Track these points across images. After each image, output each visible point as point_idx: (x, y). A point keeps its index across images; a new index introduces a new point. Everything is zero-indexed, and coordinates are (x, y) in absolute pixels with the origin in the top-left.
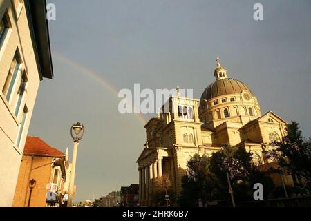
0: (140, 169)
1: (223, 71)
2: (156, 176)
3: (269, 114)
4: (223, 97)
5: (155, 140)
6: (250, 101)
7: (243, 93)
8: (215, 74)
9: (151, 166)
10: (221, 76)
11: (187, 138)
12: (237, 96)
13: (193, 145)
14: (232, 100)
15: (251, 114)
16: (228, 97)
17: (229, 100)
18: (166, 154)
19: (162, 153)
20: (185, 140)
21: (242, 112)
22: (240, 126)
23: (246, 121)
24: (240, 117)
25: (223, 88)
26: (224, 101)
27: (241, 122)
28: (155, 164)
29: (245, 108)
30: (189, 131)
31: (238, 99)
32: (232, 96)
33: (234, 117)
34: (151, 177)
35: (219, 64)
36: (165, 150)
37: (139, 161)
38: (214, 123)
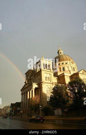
0: (22, 94)
1: (61, 51)
2: (31, 97)
3: (82, 70)
4: (62, 62)
5: (30, 80)
6: (74, 64)
7: (71, 61)
8: (58, 53)
9: (28, 92)
10: (61, 54)
11: (47, 79)
12: (68, 62)
13: (50, 82)
14: (66, 63)
15: (74, 70)
16: (65, 62)
17: (65, 64)
18: (37, 86)
19: (35, 86)
20: (46, 80)
21: (70, 69)
22: (70, 75)
23: (72, 73)
24: (70, 71)
25: (62, 58)
26: (63, 64)
27: (70, 73)
28: (31, 91)
29: (71, 67)
30: (48, 76)
31: (69, 63)
32: (66, 62)
33: (67, 71)
34: (28, 98)
35: (60, 49)
36: (36, 84)
37: (22, 90)
38: (58, 73)
